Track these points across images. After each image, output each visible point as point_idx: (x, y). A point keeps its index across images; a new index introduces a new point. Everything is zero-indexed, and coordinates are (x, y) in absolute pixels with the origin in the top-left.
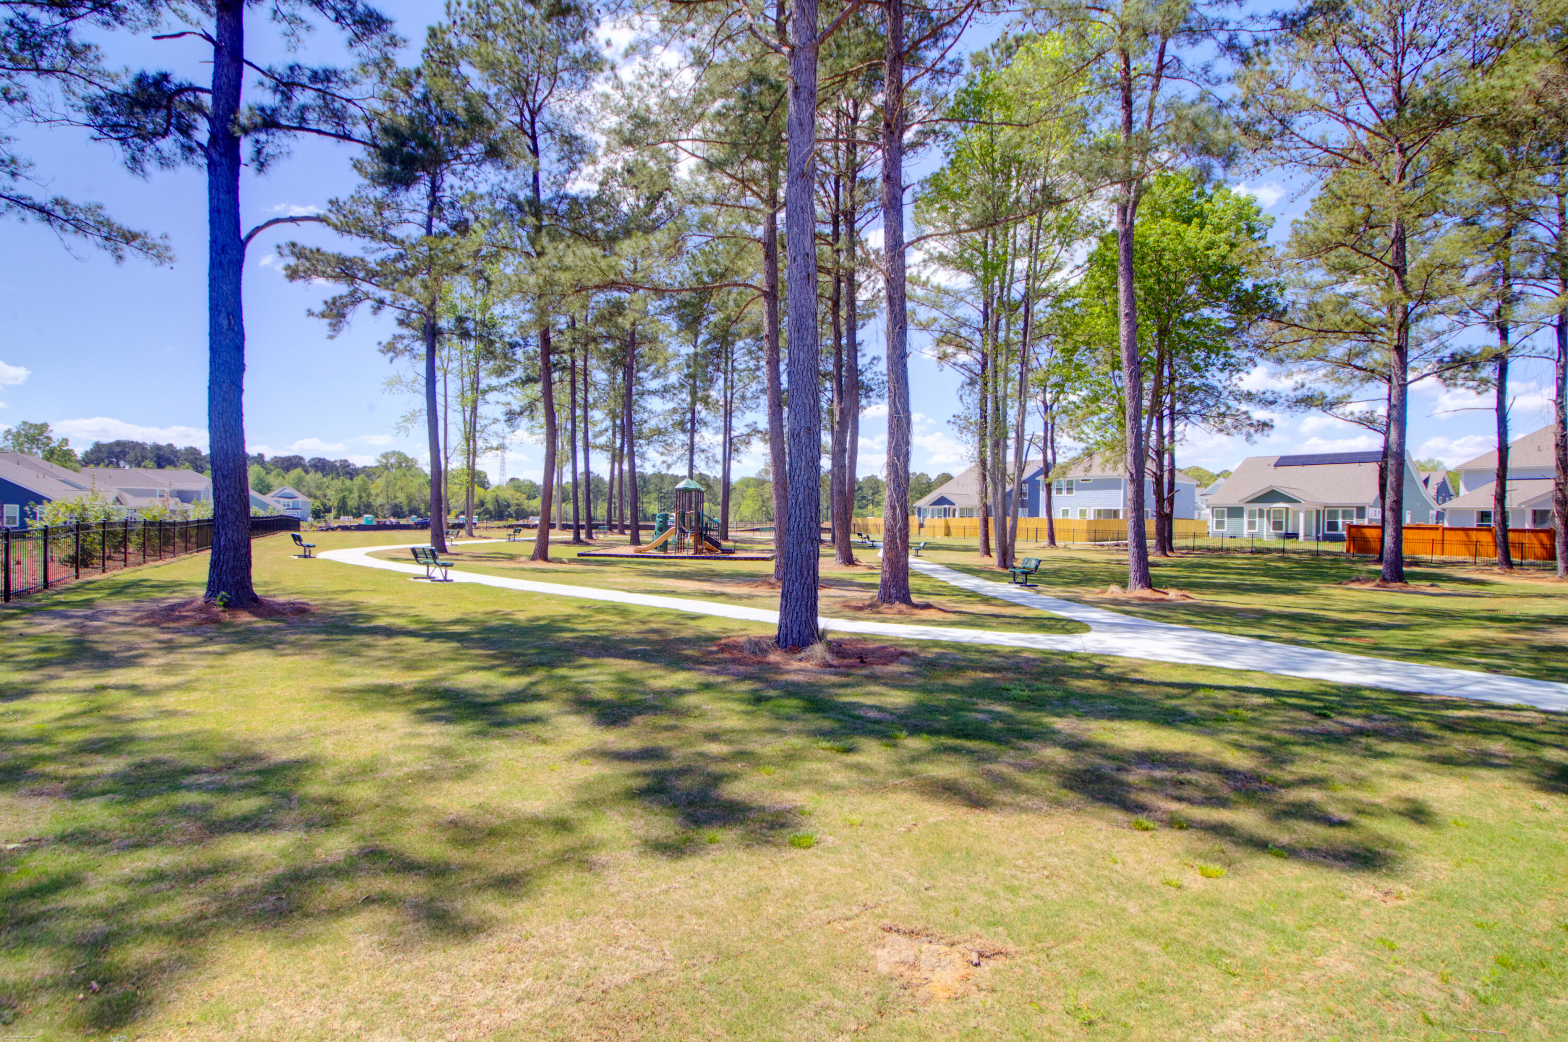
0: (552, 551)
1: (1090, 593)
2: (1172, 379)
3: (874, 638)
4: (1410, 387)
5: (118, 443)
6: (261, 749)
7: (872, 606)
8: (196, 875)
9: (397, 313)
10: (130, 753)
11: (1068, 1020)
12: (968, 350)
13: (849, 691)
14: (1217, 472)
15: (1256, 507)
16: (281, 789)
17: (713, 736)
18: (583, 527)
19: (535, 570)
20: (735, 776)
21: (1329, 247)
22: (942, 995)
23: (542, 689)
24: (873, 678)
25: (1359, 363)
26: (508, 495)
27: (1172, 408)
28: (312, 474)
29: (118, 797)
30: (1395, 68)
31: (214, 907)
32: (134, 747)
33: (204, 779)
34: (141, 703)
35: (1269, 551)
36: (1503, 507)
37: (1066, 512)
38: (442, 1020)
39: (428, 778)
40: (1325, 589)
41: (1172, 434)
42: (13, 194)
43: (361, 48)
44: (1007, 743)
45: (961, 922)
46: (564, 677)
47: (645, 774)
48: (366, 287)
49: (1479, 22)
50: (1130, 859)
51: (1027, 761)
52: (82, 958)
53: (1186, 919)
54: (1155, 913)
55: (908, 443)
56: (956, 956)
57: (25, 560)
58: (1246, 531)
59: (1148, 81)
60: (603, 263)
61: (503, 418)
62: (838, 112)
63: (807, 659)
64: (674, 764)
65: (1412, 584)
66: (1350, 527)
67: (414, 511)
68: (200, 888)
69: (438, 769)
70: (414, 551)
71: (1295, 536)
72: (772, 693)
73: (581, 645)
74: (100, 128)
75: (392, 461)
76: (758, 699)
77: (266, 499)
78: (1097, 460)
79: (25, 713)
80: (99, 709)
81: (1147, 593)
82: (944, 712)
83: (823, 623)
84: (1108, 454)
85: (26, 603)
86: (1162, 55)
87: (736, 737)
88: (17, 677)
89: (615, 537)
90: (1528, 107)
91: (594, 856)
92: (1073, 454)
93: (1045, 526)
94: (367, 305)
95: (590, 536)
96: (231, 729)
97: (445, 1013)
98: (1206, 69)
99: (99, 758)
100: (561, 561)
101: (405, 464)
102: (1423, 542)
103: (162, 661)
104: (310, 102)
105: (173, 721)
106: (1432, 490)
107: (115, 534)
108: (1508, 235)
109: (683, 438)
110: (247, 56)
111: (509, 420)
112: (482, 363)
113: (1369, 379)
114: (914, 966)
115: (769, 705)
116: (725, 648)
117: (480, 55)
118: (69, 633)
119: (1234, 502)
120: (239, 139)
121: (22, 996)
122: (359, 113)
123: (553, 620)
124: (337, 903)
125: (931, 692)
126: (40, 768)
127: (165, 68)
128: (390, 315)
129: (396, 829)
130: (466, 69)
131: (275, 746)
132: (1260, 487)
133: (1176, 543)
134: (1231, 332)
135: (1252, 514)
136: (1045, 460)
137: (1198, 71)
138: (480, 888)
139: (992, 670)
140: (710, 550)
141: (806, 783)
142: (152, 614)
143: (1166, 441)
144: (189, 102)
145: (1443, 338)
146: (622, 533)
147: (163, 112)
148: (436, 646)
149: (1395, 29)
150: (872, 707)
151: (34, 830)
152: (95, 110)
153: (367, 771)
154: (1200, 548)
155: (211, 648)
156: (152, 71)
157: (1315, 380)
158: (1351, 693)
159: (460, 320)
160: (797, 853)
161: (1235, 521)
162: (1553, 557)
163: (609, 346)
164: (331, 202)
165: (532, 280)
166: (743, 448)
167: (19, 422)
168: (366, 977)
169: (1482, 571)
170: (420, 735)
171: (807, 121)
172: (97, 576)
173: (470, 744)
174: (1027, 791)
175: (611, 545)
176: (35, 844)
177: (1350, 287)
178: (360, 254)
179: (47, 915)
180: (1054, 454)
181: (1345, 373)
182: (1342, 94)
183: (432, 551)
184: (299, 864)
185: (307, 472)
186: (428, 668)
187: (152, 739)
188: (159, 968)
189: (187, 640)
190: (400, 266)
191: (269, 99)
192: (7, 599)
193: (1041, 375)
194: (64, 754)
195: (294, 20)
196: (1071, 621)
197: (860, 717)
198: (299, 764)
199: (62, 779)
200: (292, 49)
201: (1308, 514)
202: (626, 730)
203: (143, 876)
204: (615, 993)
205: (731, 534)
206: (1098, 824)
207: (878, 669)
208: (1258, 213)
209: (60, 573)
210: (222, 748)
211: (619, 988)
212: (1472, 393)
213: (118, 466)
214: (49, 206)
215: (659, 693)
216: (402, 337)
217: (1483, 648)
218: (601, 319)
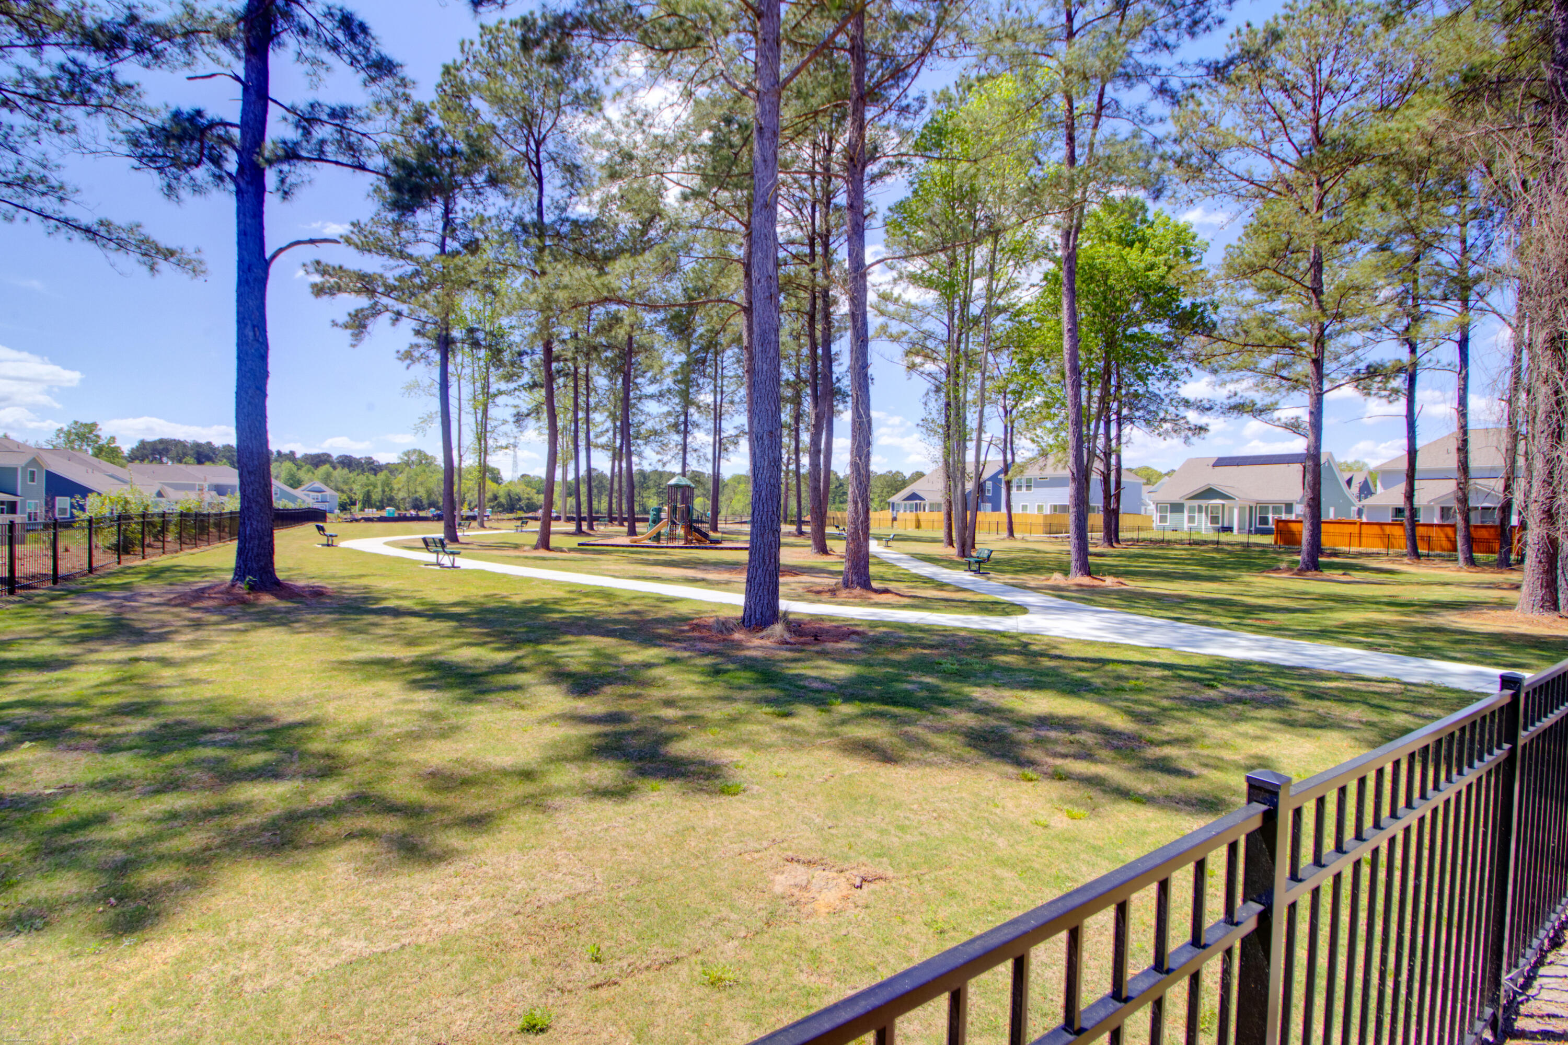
0: (554, 541)
1: (1032, 580)
2: (1119, 387)
3: (831, 618)
4: (1326, 397)
5: (161, 441)
6: (271, 712)
7: (833, 592)
8: (207, 814)
9: (414, 324)
10: (156, 715)
11: (924, 929)
12: (935, 360)
13: (800, 665)
14: (1164, 471)
15: (1195, 503)
16: (286, 746)
17: (669, 703)
18: (584, 519)
19: (536, 558)
20: (682, 736)
21: (1254, 270)
22: (824, 910)
23: (526, 662)
24: (823, 654)
25: (1285, 373)
26: (519, 489)
27: (1118, 413)
28: (339, 469)
29: (143, 752)
30: (1314, 110)
31: (218, 841)
32: (160, 710)
33: (219, 737)
34: (168, 673)
35: (1205, 543)
36: (1411, 504)
37: (1024, 507)
38: (400, 928)
39: (416, 737)
40: (1247, 577)
41: (1119, 437)
42: (62, 216)
43: (374, 88)
44: (928, 709)
45: (852, 854)
46: (548, 652)
47: (606, 735)
48: (385, 300)
49: (1387, 69)
50: (1010, 804)
51: (942, 723)
52: (104, 880)
53: (1044, 852)
54: (1020, 848)
55: (869, 444)
56: (842, 880)
57: (73, 548)
58: (1186, 525)
59: (1090, 120)
60: (597, 282)
61: (511, 419)
62: (815, 145)
63: (768, 637)
64: (632, 726)
65: (1327, 573)
66: (1278, 521)
67: (432, 504)
68: (208, 825)
69: (425, 729)
70: (425, 540)
71: (1229, 529)
72: (731, 666)
73: (568, 625)
74: (140, 158)
75: (414, 458)
76: (716, 672)
77: (297, 492)
78: (1051, 460)
79: (66, 681)
80: (131, 678)
81: (1086, 580)
82: (879, 683)
83: (784, 605)
84: (1060, 455)
85: (71, 585)
86: (1101, 97)
87: (690, 703)
88: (61, 651)
89: (615, 528)
90: (1420, 148)
91: (549, 801)
92: (1029, 455)
93: (1005, 519)
94: (386, 318)
95: (591, 527)
96: (247, 696)
97: (402, 923)
98: (1141, 110)
99: (129, 719)
100: (562, 551)
101: (424, 460)
102: (1342, 535)
103: (190, 637)
104: (327, 136)
105: (195, 688)
106: (1355, 489)
107: (153, 524)
108: (1417, 260)
109: (677, 438)
110: (272, 94)
111: (517, 421)
112: (492, 369)
113: (1295, 388)
114: (805, 888)
115: (726, 677)
116: (697, 627)
117: (490, 90)
118: (109, 613)
119: (1176, 499)
120: (263, 170)
121: (51, 909)
122: (374, 147)
123: (545, 603)
124: (324, 838)
125: (871, 665)
126: (76, 728)
127: (199, 105)
128: (407, 325)
129: (382, 779)
130: (477, 102)
131: (284, 710)
132: (1198, 485)
133: (1122, 535)
134: (1169, 345)
135: (1191, 510)
136: (1005, 460)
137: (1134, 112)
138: (447, 826)
139: (931, 647)
140: (699, 541)
141: (744, 742)
142: (183, 595)
143: (1114, 443)
144: (219, 137)
145: (1359, 352)
146: (622, 525)
147: (196, 145)
148: (436, 625)
149: (1313, 75)
150: (816, 678)
151: (68, 778)
152: (135, 142)
153: (362, 731)
154: (1144, 540)
155: (234, 626)
156: (187, 108)
157: (1247, 389)
158: (1240, 668)
159: (471, 331)
160: (724, 800)
161: (1176, 515)
162: (1455, 550)
163: (609, 354)
164: (353, 224)
165: (533, 298)
166: (731, 448)
167: (71, 422)
168: (340, 896)
169: (1393, 562)
170: (412, 701)
171: (770, 157)
172: (138, 562)
173: (455, 709)
174: (936, 749)
175: (609, 536)
176: (68, 790)
177: (1278, 306)
178: (379, 270)
179: (78, 847)
180: (1013, 454)
181: (1273, 383)
182: (1267, 133)
183: (441, 541)
184: (294, 807)
185: (334, 468)
186: (427, 644)
187: (176, 703)
188: (167, 887)
189: (214, 618)
190: (417, 281)
191: (292, 134)
192: (55, 582)
193: (1001, 383)
194: (98, 716)
195: (316, 62)
196: (1013, 604)
197: (804, 687)
198: (303, 724)
199: (94, 736)
200: (314, 87)
201: (1241, 509)
202: (595, 699)
203: (160, 816)
204: (548, 909)
205: (721, 526)
206: (991, 776)
207: (830, 646)
208: (1194, 238)
209: (103, 559)
210: (237, 711)
211: (553, 905)
212: (1384, 401)
213: (161, 462)
214: (95, 228)
215: (631, 666)
216: (418, 346)
217: (1371, 629)
218: (600, 330)
